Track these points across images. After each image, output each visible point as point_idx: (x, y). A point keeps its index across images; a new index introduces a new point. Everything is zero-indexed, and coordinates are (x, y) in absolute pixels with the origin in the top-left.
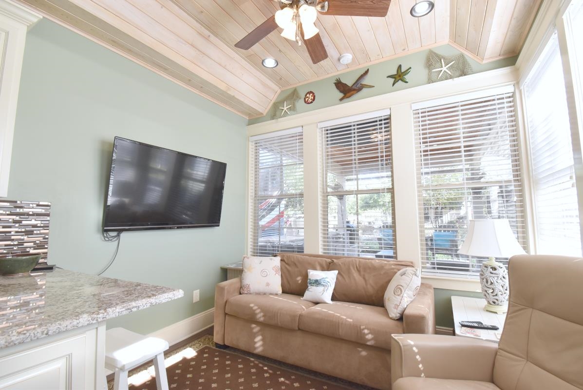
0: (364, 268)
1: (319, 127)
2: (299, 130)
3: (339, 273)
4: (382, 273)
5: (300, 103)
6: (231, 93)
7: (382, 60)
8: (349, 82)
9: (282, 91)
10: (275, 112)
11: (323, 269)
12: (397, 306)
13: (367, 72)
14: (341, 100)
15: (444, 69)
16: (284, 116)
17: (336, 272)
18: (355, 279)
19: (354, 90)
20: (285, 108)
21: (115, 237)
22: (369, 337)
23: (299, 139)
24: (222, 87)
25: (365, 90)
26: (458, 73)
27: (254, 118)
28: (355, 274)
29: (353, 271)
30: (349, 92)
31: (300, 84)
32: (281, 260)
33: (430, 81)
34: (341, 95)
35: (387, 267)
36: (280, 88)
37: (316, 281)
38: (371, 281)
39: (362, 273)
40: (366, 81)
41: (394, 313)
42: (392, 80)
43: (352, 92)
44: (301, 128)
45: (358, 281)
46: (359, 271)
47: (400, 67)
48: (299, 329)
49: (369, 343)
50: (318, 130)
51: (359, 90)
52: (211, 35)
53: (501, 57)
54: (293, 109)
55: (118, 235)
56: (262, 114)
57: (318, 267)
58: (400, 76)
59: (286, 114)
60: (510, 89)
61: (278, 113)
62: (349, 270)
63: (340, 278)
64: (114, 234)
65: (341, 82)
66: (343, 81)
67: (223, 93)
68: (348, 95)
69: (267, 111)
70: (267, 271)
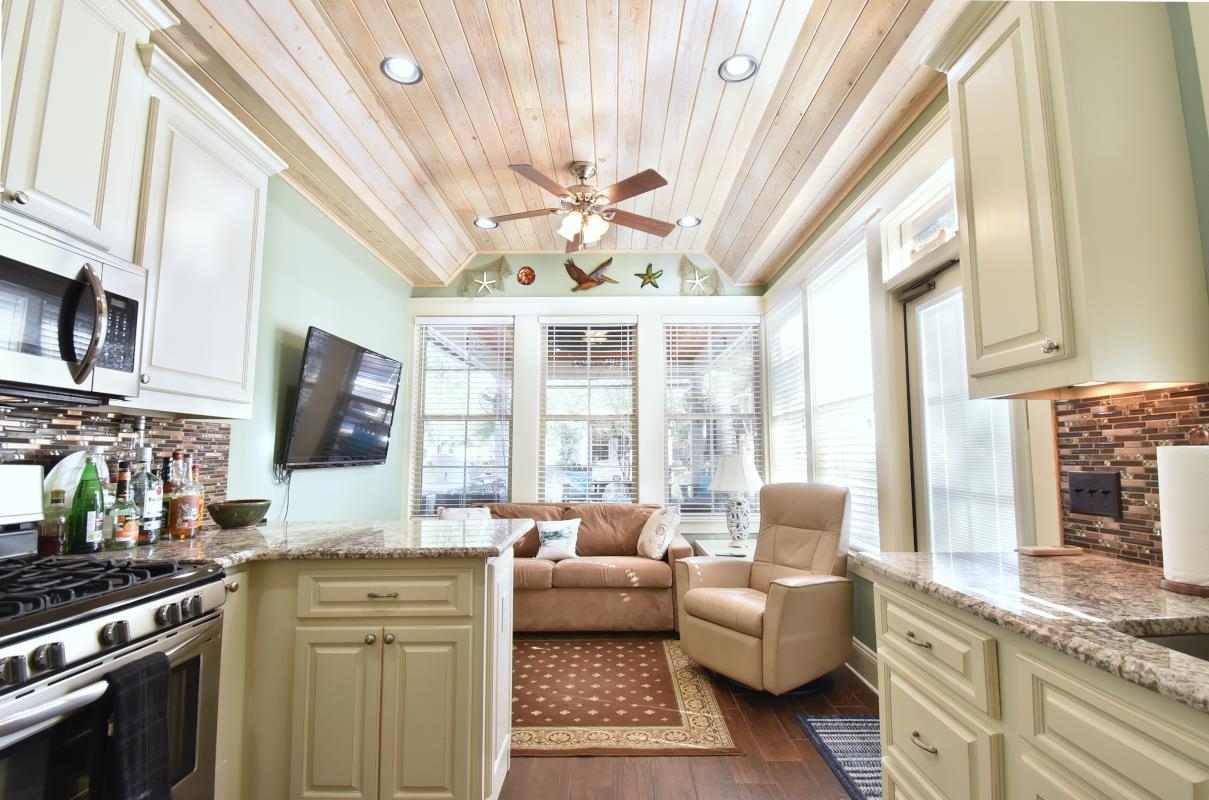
0: (612, 514)
1: (541, 322)
2: (510, 321)
3: (582, 523)
4: (633, 517)
5: (511, 281)
7: (631, 251)
8: (587, 268)
9: (478, 255)
10: (466, 285)
11: (554, 518)
12: (660, 546)
13: (609, 261)
14: (574, 290)
15: (698, 282)
16: (482, 295)
17: (579, 520)
18: (602, 528)
19: (593, 281)
20: (485, 283)
22: (635, 579)
23: (506, 334)
25: (606, 285)
26: (711, 292)
27: (426, 288)
28: (601, 522)
29: (598, 517)
30: (585, 282)
31: (511, 252)
32: (491, 512)
33: (683, 293)
34: (574, 284)
35: (637, 510)
36: (477, 249)
37: (556, 533)
38: (620, 528)
39: (609, 519)
40: (608, 272)
41: (659, 553)
42: (641, 281)
43: (590, 284)
44: (512, 319)
45: (606, 531)
46: (605, 517)
47: (650, 266)
48: (553, 587)
49: (636, 585)
50: (537, 327)
51: (600, 282)
53: (751, 284)
54: (498, 286)
56: (442, 283)
57: (549, 517)
58: (650, 278)
59: (485, 293)
60: (756, 320)
61: (471, 288)
62: (593, 517)
63: (583, 528)
65: (575, 266)
66: (578, 264)
68: (584, 285)
69: (451, 279)
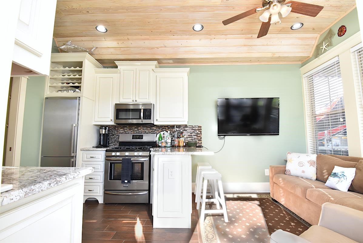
1: (351, 52)
2: (336, 59)
5: (335, 38)
6: (277, 55)
9: (321, 35)
10: (318, 52)
16: (324, 52)
20: (324, 47)
21: (223, 138)
23: (337, 66)
24: (270, 55)
27: (304, 61)
31: (334, 24)
36: (319, 34)
44: (337, 57)
50: (352, 55)
52: (253, 35)
54: (330, 45)
55: (224, 138)
56: (309, 57)
59: (325, 51)
61: (320, 52)
64: (223, 137)
67: (272, 58)
69: (312, 54)
70: (303, 163)
